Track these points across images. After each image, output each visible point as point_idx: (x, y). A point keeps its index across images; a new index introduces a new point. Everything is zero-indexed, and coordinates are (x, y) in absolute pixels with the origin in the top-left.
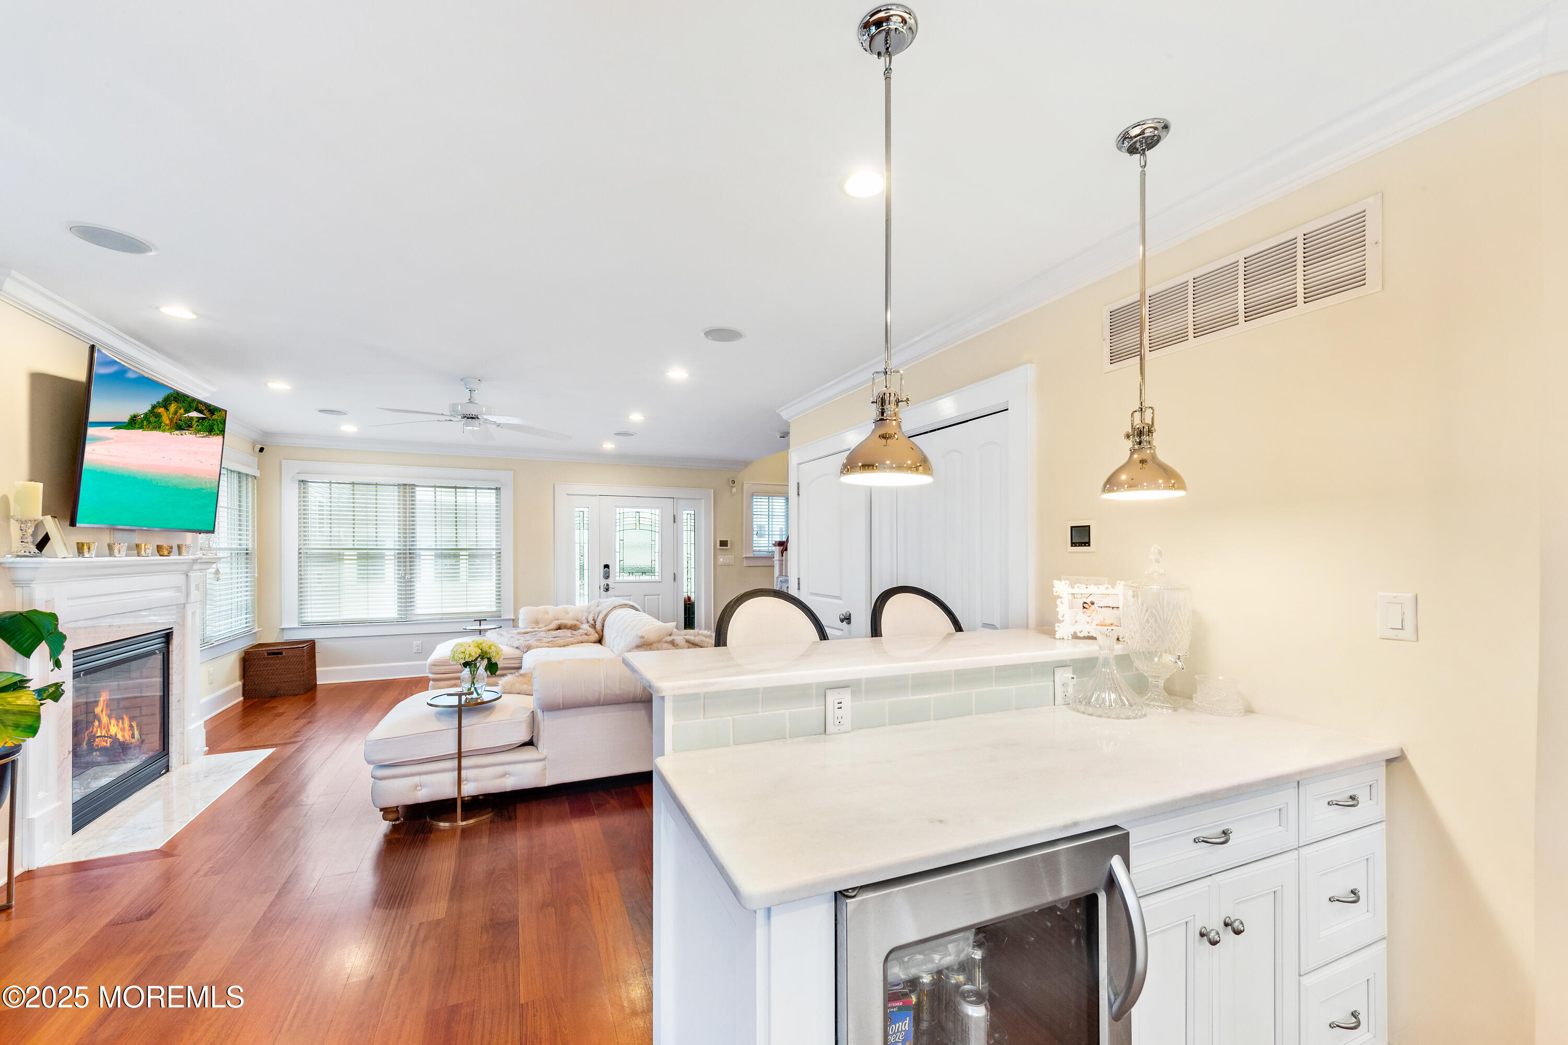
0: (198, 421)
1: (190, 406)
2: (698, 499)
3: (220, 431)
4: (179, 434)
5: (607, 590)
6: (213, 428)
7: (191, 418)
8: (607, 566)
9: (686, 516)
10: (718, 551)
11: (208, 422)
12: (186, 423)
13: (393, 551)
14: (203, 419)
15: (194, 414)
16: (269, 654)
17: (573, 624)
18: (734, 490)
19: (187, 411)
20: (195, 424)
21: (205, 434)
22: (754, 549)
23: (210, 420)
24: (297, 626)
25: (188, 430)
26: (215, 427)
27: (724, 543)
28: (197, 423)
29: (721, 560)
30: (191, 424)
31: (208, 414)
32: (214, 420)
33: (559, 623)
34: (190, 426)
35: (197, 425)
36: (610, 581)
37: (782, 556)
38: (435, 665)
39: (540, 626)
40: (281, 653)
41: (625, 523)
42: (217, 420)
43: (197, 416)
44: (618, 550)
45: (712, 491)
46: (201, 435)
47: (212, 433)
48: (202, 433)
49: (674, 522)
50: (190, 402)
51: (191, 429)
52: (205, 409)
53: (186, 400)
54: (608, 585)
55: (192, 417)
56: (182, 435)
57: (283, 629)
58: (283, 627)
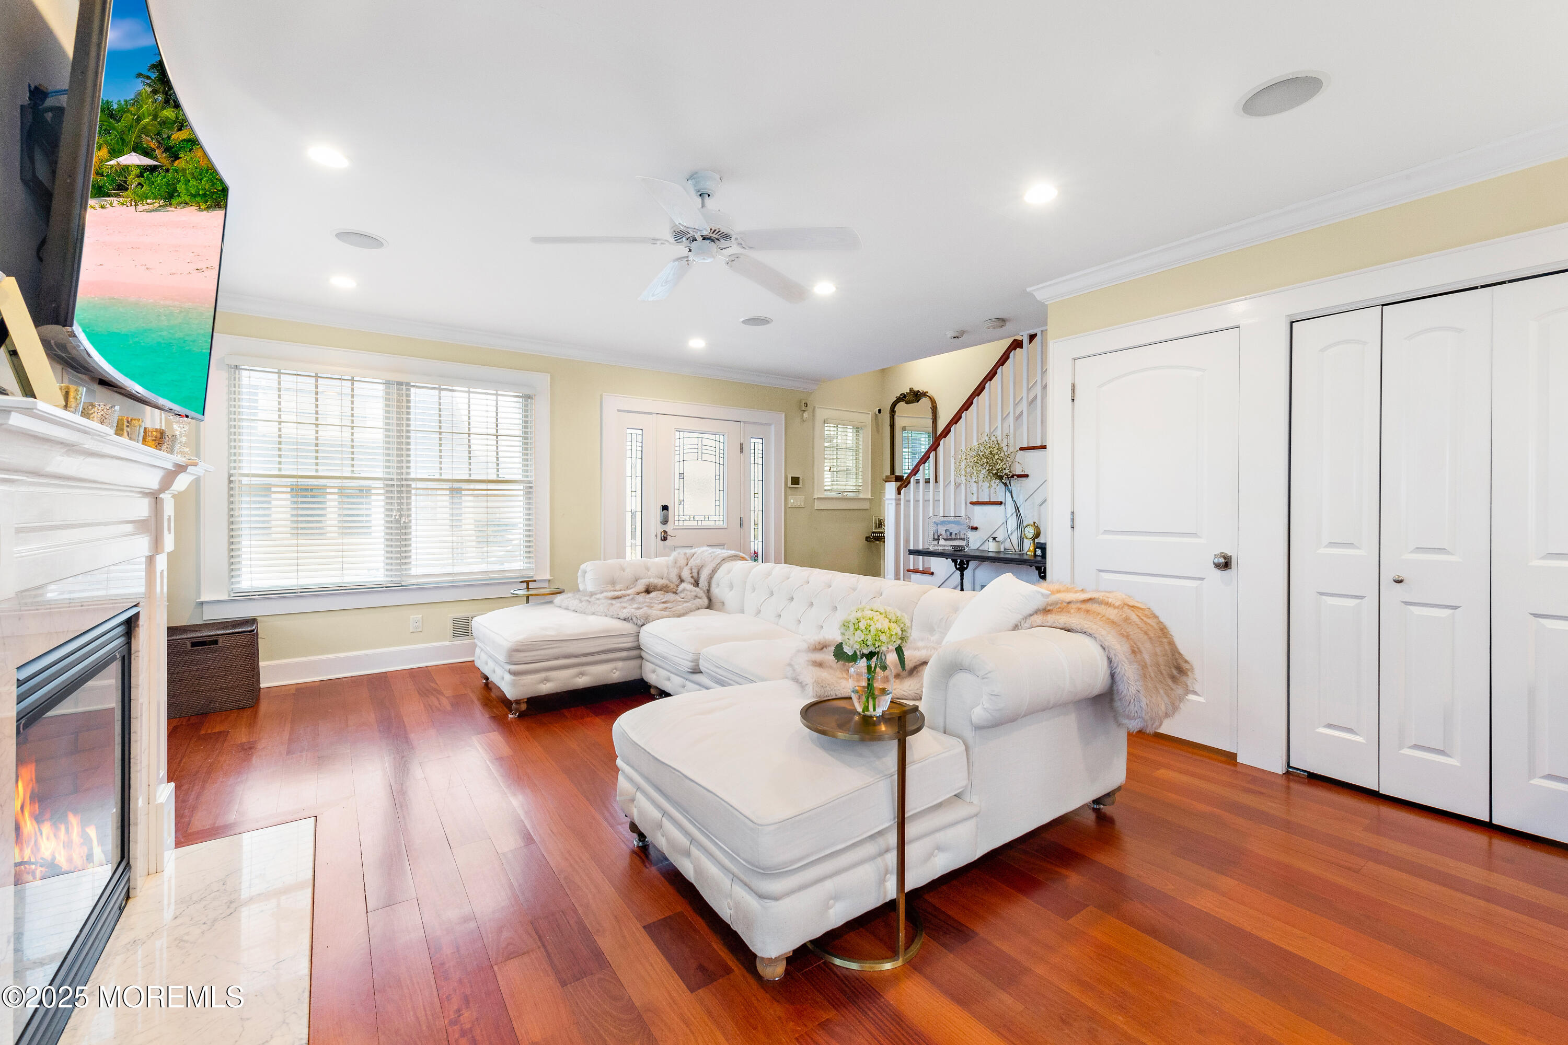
0: (141, 175)
1: (123, 140)
2: (766, 424)
3: (192, 195)
4: (97, 206)
5: (664, 539)
6: (175, 190)
7: (125, 169)
8: (665, 508)
9: (756, 444)
10: (788, 489)
11: (165, 177)
12: (113, 180)
13: (381, 482)
14: (153, 169)
15: (132, 159)
16: (194, 644)
17: (663, 584)
18: (806, 415)
19: (115, 152)
20: (133, 180)
21: (157, 205)
22: (825, 488)
23: (167, 170)
24: (225, 597)
25: (118, 196)
26: (181, 187)
27: (795, 481)
28: (138, 180)
29: (792, 501)
30: (125, 182)
31: (162, 158)
32: (177, 171)
33: (647, 583)
34: (122, 187)
35: (139, 184)
36: (669, 528)
37: (899, 493)
38: (518, 651)
39: (618, 587)
40: (216, 642)
41: (685, 451)
42: (184, 170)
43: (138, 163)
44: (677, 487)
45: (784, 415)
46: (147, 207)
47: (174, 202)
48: (149, 201)
49: (741, 452)
50: (123, 133)
51: (124, 193)
52: (158, 147)
53: (114, 128)
54: (665, 532)
55: (127, 167)
56: (103, 207)
57: (202, 603)
58: (203, 599)
